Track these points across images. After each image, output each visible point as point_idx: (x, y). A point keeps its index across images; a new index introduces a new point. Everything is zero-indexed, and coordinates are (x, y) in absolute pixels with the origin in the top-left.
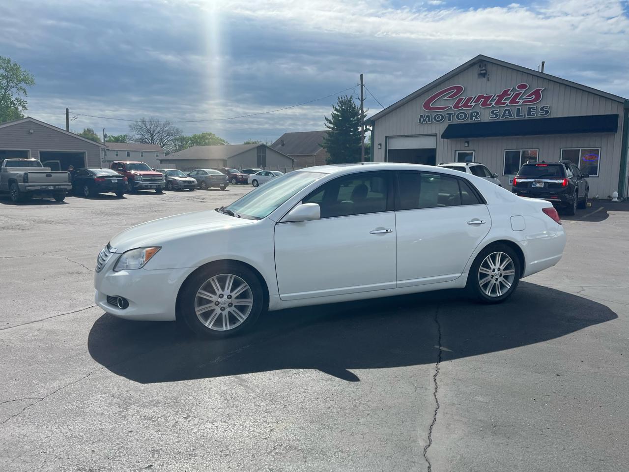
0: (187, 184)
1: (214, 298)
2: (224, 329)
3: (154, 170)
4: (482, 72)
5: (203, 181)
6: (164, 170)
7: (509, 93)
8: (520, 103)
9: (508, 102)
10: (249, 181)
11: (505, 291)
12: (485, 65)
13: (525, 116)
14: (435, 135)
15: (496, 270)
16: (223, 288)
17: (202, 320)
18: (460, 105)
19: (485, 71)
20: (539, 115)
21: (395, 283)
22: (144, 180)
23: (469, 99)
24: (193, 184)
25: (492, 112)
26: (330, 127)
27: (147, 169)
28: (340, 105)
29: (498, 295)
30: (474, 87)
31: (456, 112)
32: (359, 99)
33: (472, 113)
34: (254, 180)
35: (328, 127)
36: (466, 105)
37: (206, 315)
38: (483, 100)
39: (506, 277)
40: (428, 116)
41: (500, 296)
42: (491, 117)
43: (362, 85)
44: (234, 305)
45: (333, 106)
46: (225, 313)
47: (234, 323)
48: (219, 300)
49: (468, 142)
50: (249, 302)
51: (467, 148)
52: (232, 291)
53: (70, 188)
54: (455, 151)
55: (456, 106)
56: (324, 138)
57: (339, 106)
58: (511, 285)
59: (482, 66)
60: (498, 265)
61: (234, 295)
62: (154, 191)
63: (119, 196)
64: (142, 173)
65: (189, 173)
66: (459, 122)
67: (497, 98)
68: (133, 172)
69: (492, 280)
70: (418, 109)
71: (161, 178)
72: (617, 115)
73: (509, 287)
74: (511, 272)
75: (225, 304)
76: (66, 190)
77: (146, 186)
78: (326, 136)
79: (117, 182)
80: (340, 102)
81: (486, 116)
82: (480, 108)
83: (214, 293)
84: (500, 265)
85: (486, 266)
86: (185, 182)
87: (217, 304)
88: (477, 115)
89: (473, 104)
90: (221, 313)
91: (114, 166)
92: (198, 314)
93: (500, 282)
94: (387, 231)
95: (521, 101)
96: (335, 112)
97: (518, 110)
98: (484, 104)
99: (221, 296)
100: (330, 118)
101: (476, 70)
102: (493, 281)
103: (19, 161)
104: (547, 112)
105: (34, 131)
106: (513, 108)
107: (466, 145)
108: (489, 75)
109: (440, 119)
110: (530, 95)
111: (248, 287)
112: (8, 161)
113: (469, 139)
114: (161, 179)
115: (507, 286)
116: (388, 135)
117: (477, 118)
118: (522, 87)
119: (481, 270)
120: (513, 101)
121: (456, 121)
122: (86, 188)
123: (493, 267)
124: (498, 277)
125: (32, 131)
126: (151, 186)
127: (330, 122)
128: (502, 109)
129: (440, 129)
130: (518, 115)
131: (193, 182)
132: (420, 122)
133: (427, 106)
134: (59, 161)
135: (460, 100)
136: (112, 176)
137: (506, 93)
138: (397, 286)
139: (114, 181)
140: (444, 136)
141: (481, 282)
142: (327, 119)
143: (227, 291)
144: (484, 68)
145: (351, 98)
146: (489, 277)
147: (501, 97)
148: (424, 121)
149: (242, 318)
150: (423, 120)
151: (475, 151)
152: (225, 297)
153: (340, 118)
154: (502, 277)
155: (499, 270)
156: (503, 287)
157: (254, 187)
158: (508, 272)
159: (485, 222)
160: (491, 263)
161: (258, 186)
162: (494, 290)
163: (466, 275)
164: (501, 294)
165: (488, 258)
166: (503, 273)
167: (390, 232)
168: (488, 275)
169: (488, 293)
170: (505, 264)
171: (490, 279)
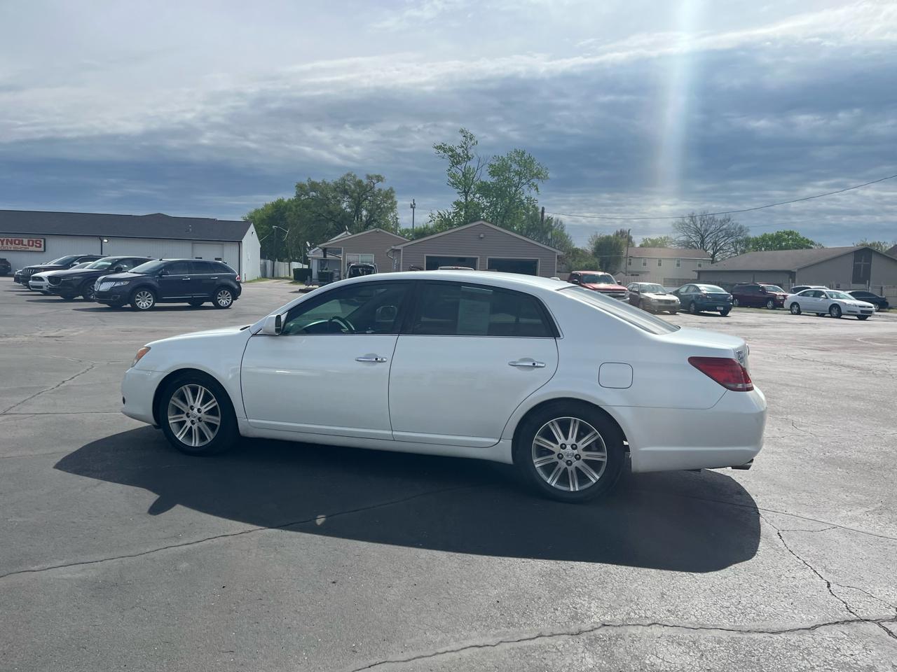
0: (663, 304)
1: (186, 409)
2: (194, 445)
3: (620, 284)
5: (693, 301)
10: (787, 305)
11: (586, 485)
15: (569, 447)
16: (194, 400)
17: (174, 430)
21: (390, 432)
24: (672, 305)
27: (609, 282)
29: (572, 490)
34: (794, 304)
37: (178, 426)
41: (575, 492)
44: (203, 420)
46: (195, 427)
47: (204, 441)
52: (202, 404)
58: (598, 478)
60: (572, 440)
61: (204, 409)
65: (677, 289)
69: (560, 461)
71: (624, 294)
73: (595, 481)
74: (601, 457)
75: (195, 417)
83: (186, 402)
84: (578, 439)
85: (548, 436)
86: (660, 301)
87: (189, 415)
90: (191, 427)
92: (171, 422)
94: (376, 359)
99: (192, 408)
102: (562, 464)
105: (485, 236)
111: (217, 404)
114: (623, 296)
115: (592, 479)
119: (539, 440)
123: (561, 440)
124: (572, 459)
131: (674, 301)
138: (394, 439)
143: (197, 405)
146: (555, 456)
149: (211, 436)
152: (196, 409)
154: (581, 460)
155: (574, 447)
156: (582, 478)
157: (792, 314)
158: (594, 456)
159: (543, 365)
160: (557, 432)
161: (799, 313)
162: (564, 479)
163: (507, 444)
164: (577, 489)
165: (553, 425)
166: (584, 455)
167: (382, 361)
168: (553, 453)
169: (552, 481)
170: (587, 440)
171: (555, 458)
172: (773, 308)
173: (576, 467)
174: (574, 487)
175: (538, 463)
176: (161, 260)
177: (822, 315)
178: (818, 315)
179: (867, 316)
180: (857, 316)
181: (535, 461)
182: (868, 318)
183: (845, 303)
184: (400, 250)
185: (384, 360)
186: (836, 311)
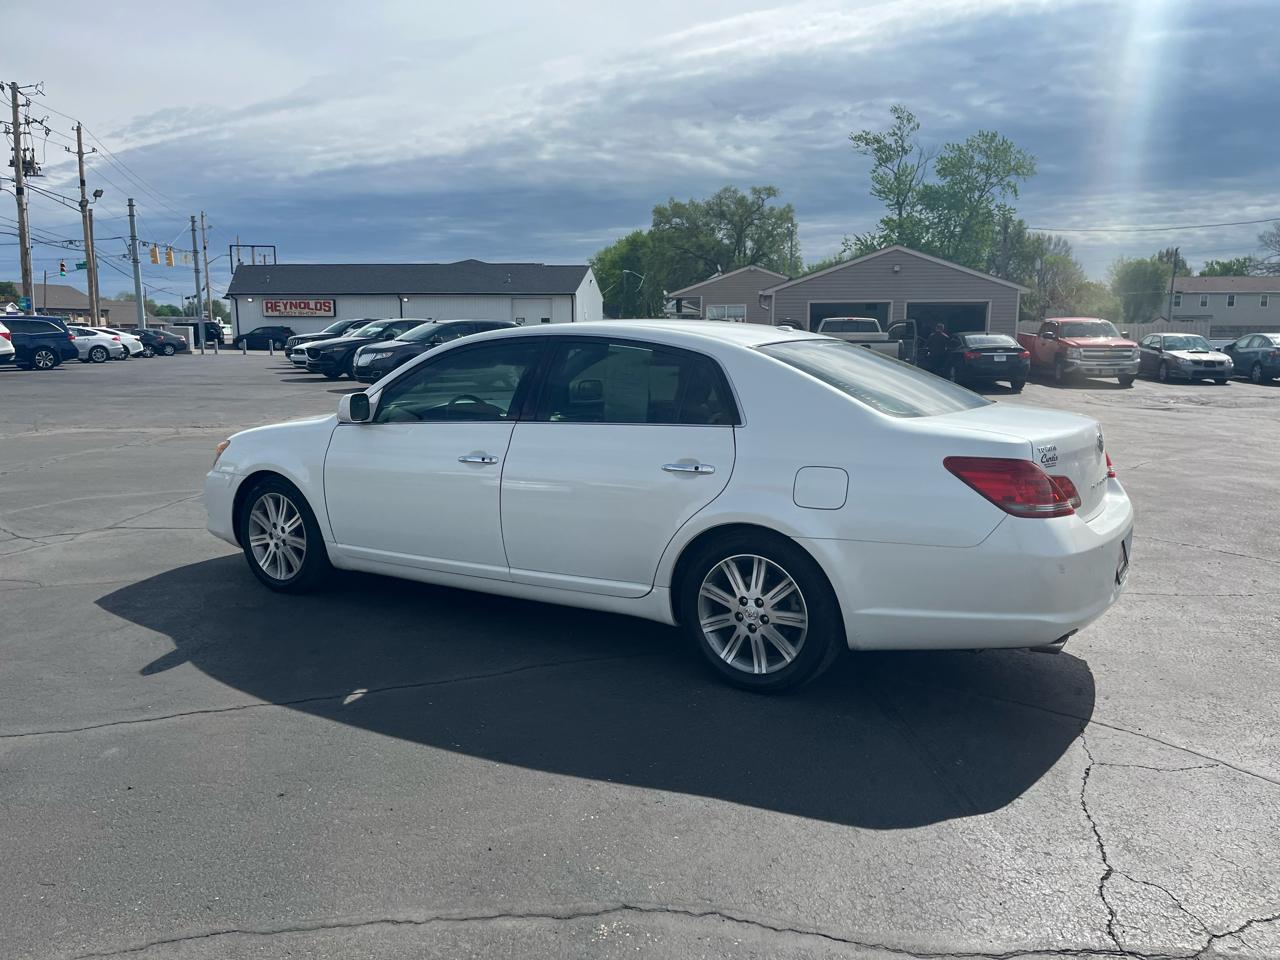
0: (1202, 368)
1: (268, 527)
2: (278, 577)
3: (1126, 337)
5: (1258, 362)
11: (778, 665)
15: (751, 603)
16: (277, 515)
17: (257, 556)
21: (506, 570)
22: (1085, 357)
24: (1218, 368)
29: (756, 672)
37: (261, 550)
41: (761, 675)
44: (287, 544)
46: (279, 553)
47: (289, 572)
50: (303, 544)
52: (287, 521)
58: (794, 655)
60: (756, 591)
61: (288, 528)
62: (1115, 381)
63: (1015, 388)
65: (1230, 342)
69: (739, 624)
71: (1130, 353)
73: (790, 661)
74: (799, 621)
75: (278, 539)
77: (1089, 370)
79: (1004, 359)
83: (268, 518)
84: (765, 591)
86: (1196, 363)
87: (271, 536)
90: (275, 552)
92: (252, 544)
99: (274, 526)
102: (743, 630)
103: (844, 322)
105: (901, 268)
111: (301, 520)
112: (826, 323)
114: (1129, 357)
115: (786, 656)
119: (708, 589)
123: (740, 590)
124: (757, 622)
125: (897, 268)
126: (1100, 370)
131: (1221, 363)
134: (914, 321)
138: (512, 579)
139: (1001, 358)
143: (281, 521)
146: (731, 616)
149: (298, 566)
152: (279, 529)
154: (770, 625)
155: (758, 603)
156: (773, 654)
158: (788, 618)
159: (711, 470)
160: (736, 579)
162: (746, 653)
163: (664, 593)
164: (764, 672)
165: (728, 566)
166: (776, 617)
167: (490, 463)
168: (728, 610)
169: (728, 656)
170: (778, 593)
171: (733, 621)
173: (762, 636)
174: (761, 667)
175: (707, 626)
176: (435, 322)
181: (702, 623)
184: (771, 296)
185: (494, 460)
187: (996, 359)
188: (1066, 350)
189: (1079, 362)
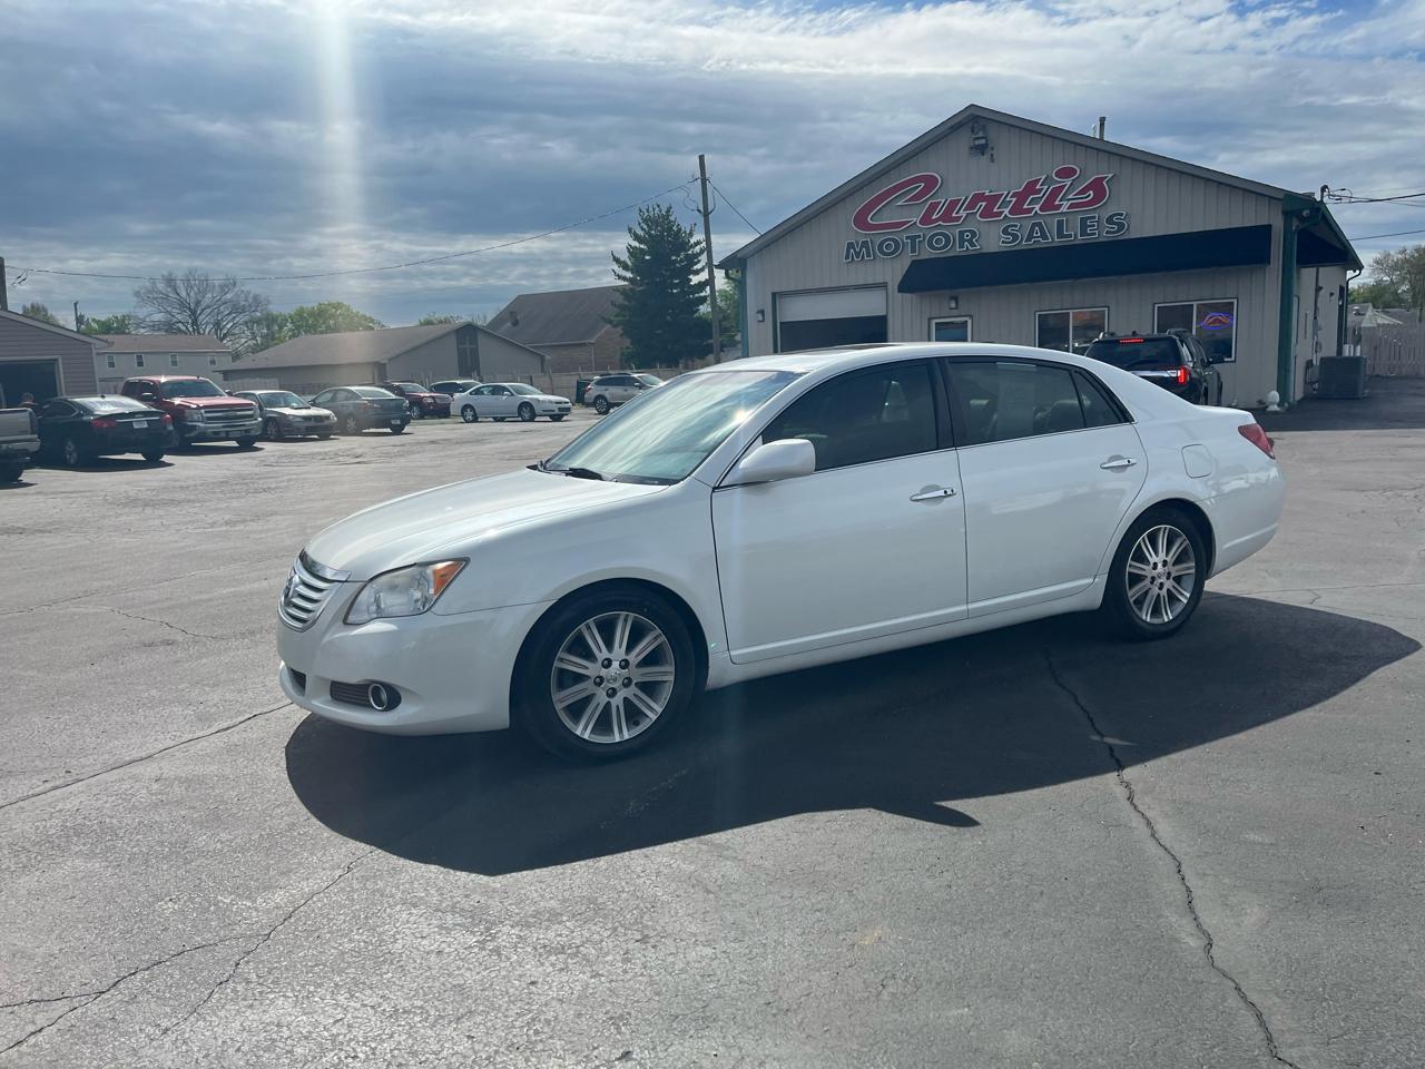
0: (312, 423)
1: (592, 670)
2: (617, 739)
3: (230, 394)
4: (977, 142)
5: (350, 415)
6: (253, 394)
7: (1038, 187)
8: (1064, 209)
9: (1037, 207)
10: (455, 409)
11: (1179, 608)
12: (984, 128)
13: (1074, 235)
14: (884, 286)
15: (1160, 566)
16: (609, 645)
17: (568, 723)
18: (934, 217)
19: (983, 141)
20: (1103, 233)
21: (964, 607)
22: (209, 418)
23: (954, 204)
24: (326, 422)
25: (1005, 231)
26: (624, 279)
27: (214, 394)
28: (645, 227)
29: (1166, 620)
30: (963, 177)
31: (926, 231)
32: (699, 211)
33: (961, 233)
34: (466, 407)
35: (620, 277)
36: (947, 217)
37: (576, 711)
38: (984, 204)
39: (1178, 579)
40: (865, 244)
41: (1170, 622)
42: (1003, 242)
43: (704, 181)
44: (634, 682)
45: (630, 230)
46: (617, 701)
47: (637, 724)
48: (604, 672)
49: (956, 299)
50: (665, 673)
51: (955, 312)
52: (629, 649)
53: (35, 446)
54: (930, 319)
55: (926, 220)
56: (613, 304)
57: (642, 229)
58: (1188, 595)
59: (976, 130)
60: (1162, 555)
61: (634, 658)
62: (234, 444)
63: (153, 461)
64: (203, 402)
65: (314, 397)
66: (933, 254)
67: (1014, 199)
68: (177, 401)
69: (1152, 587)
70: (842, 230)
71: (250, 412)
72: (1268, 228)
73: (1185, 601)
74: (1189, 568)
75: (615, 680)
76: (25, 452)
77: (214, 433)
78: (620, 299)
79: (146, 426)
80: (645, 221)
81: (992, 240)
82: (978, 223)
83: (590, 656)
84: (1167, 554)
85: (1140, 557)
87: (600, 681)
88: (971, 239)
89: (963, 213)
90: (609, 702)
91: (131, 390)
92: (559, 707)
93: (1168, 590)
94: (946, 492)
95: (1066, 204)
96: (636, 244)
97: (1060, 224)
98: (987, 213)
99: (608, 663)
100: (625, 257)
101: (964, 141)
102: (1155, 590)
104: (1121, 226)
106: (1049, 220)
107: (953, 305)
108: (992, 149)
109: (892, 250)
110: (1084, 191)
111: (663, 638)
113: (955, 292)
114: (252, 416)
115: (1182, 599)
116: (777, 290)
117: (972, 245)
118: (1066, 173)
119: (1132, 567)
120: (1049, 205)
121: (927, 253)
122: (70, 446)
123: (1153, 559)
124: (1163, 580)
126: (227, 432)
127: (625, 267)
128: (1025, 223)
129: (894, 271)
130: (1060, 234)
131: (327, 417)
132: (847, 258)
133: (861, 221)
135: (933, 207)
136: (132, 415)
137: (1031, 188)
138: (968, 615)
139: (140, 424)
140: (903, 288)
141: (1133, 594)
142: (617, 260)
143: (619, 651)
144: (981, 134)
145: (668, 211)
146: (1148, 581)
147: (1021, 197)
148: (858, 254)
149: (654, 710)
150: (855, 253)
151: (971, 316)
152: (616, 664)
153: (647, 258)
154: (1171, 579)
155: (1164, 564)
156: (1173, 601)
157: (467, 422)
158: (1183, 569)
160: (1148, 550)
161: (475, 420)
162: (1157, 608)
163: (1102, 580)
164: (1170, 618)
165: (1143, 541)
166: (1174, 571)
168: (1145, 578)
169: (1145, 615)
170: (1177, 551)
171: (1148, 585)
172: (421, 417)
174: (1167, 616)
175: (1132, 596)
177: (502, 420)
178: (497, 420)
179: (563, 416)
180: (550, 416)
181: (1129, 595)
182: (565, 418)
183: (539, 400)
185: (957, 491)
186: (527, 412)
187: (136, 426)
188: (183, 412)
189: (200, 424)
